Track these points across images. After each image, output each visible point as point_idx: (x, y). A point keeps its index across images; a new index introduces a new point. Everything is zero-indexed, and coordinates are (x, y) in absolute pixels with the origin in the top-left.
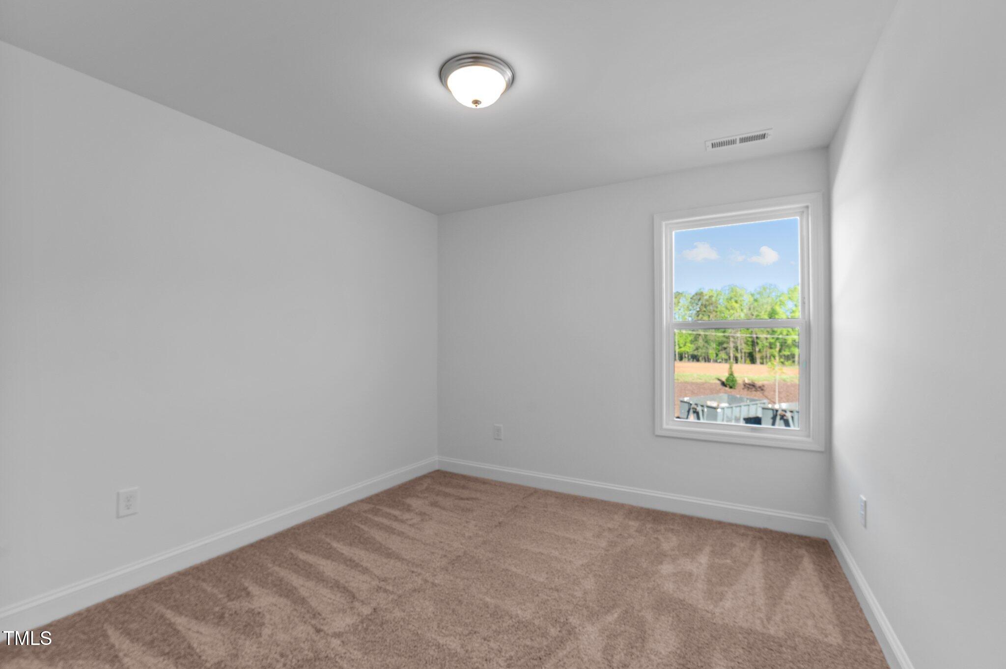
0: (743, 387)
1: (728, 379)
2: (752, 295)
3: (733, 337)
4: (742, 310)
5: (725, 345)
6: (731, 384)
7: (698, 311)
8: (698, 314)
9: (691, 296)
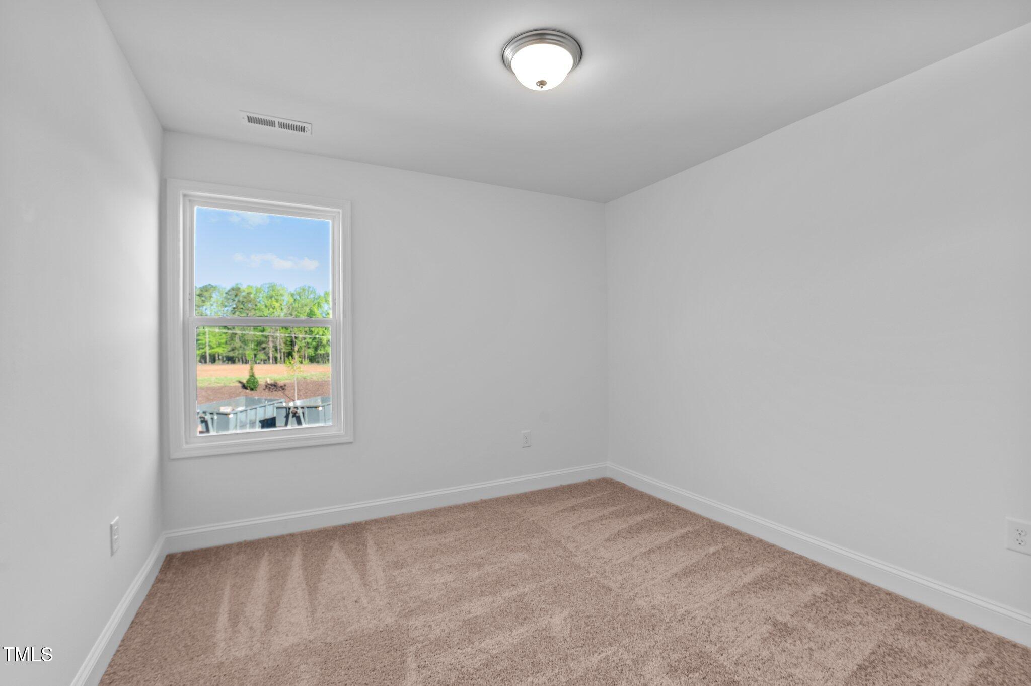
0: (264, 387)
1: (248, 381)
2: (292, 295)
3: (273, 337)
4: (282, 309)
5: (264, 345)
6: (252, 387)
7: (234, 308)
8: (234, 310)
9: (226, 291)
